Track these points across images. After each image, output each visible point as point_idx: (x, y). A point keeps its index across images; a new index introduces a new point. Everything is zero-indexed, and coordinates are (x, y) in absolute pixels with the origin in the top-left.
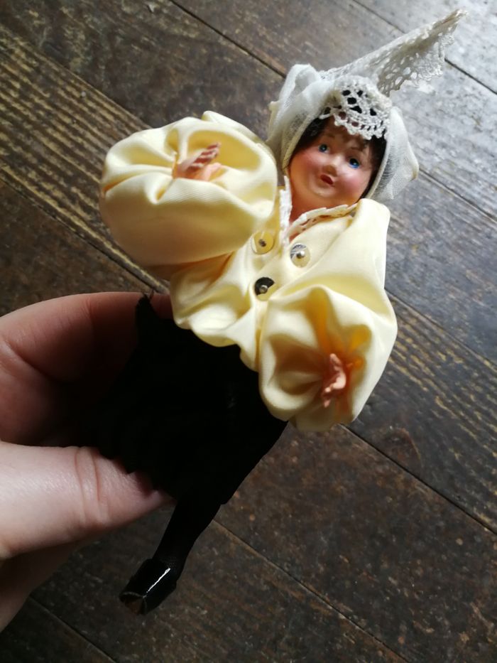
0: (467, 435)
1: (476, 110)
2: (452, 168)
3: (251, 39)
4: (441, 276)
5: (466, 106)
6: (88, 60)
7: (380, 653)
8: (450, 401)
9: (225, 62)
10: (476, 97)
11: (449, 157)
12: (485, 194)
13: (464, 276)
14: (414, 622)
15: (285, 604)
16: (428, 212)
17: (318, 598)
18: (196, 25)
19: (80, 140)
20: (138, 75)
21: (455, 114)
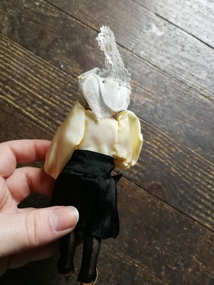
0: (186, 183)
1: (182, 42)
2: (173, 68)
3: (82, 16)
4: (171, 115)
5: (177, 41)
6: (10, 29)
7: (154, 280)
8: (178, 169)
9: (71, 27)
10: (182, 36)
11: (171, 63)
12: (188, 78)
13: (181, 114)
14: (168, 265)
15: (112, 262)
16: (164, 87)
17: (125, 258)
18: (57, 11)
19: (8, 65)
20: (33, 34)
21: (173, 44)
